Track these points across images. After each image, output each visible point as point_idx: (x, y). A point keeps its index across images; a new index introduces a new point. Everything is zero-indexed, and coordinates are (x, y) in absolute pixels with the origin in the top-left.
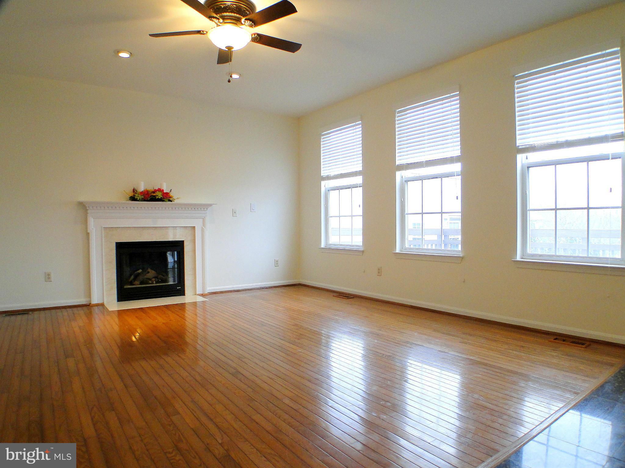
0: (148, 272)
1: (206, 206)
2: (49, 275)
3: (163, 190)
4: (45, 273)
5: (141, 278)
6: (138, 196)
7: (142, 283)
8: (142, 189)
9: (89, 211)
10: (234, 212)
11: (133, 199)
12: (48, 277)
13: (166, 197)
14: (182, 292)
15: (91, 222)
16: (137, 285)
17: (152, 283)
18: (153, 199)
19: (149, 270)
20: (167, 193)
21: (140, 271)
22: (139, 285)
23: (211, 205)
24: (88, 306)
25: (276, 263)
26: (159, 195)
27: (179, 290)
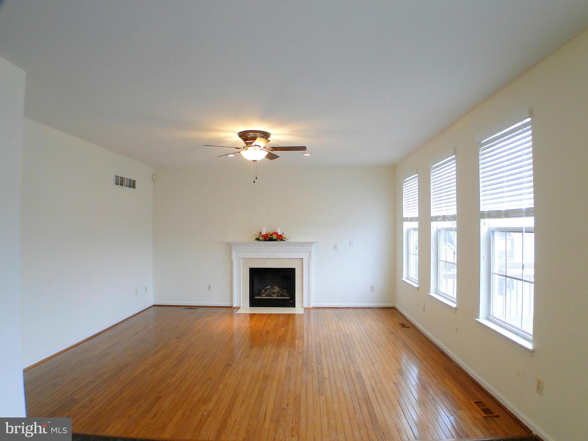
0: (275, 288)
1: (311, 244)
2: (210, 286)
3: (278, 233)
4: (208, 285)
5: (268, 292)
6: (261, 238)
7: (267, 296)
8: (264, 233)
9: (232, 248)
10: (335, 247)
11: (258, 239)
12: (209, 288)
13: (280, 238)
14: (293, 305)
15: (234, 254)
16: (263, 297)
17: (274, 297)
18: (271, 240)
19: (275, 287)
20: (280, 235)
21: (269, 287)
22: (265, 297)
23: (314, 243)
24: (231, 307)
25: (373, 288)
26: (275, 237)
27: (291, 303)
